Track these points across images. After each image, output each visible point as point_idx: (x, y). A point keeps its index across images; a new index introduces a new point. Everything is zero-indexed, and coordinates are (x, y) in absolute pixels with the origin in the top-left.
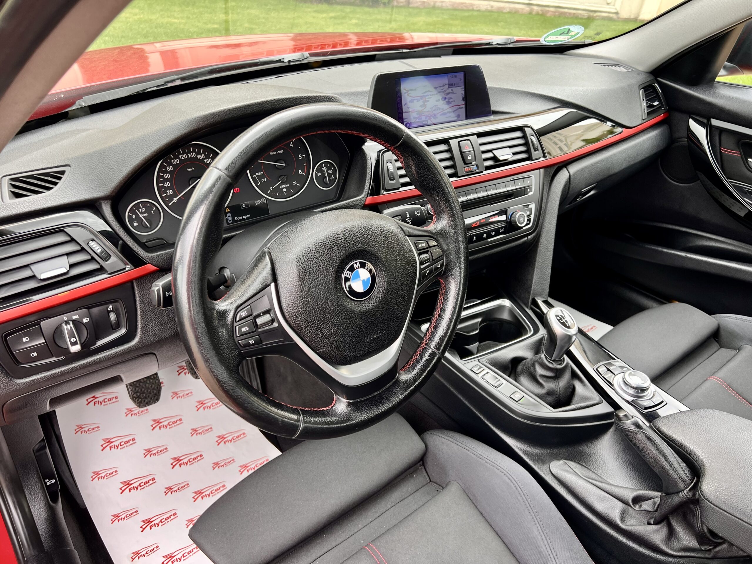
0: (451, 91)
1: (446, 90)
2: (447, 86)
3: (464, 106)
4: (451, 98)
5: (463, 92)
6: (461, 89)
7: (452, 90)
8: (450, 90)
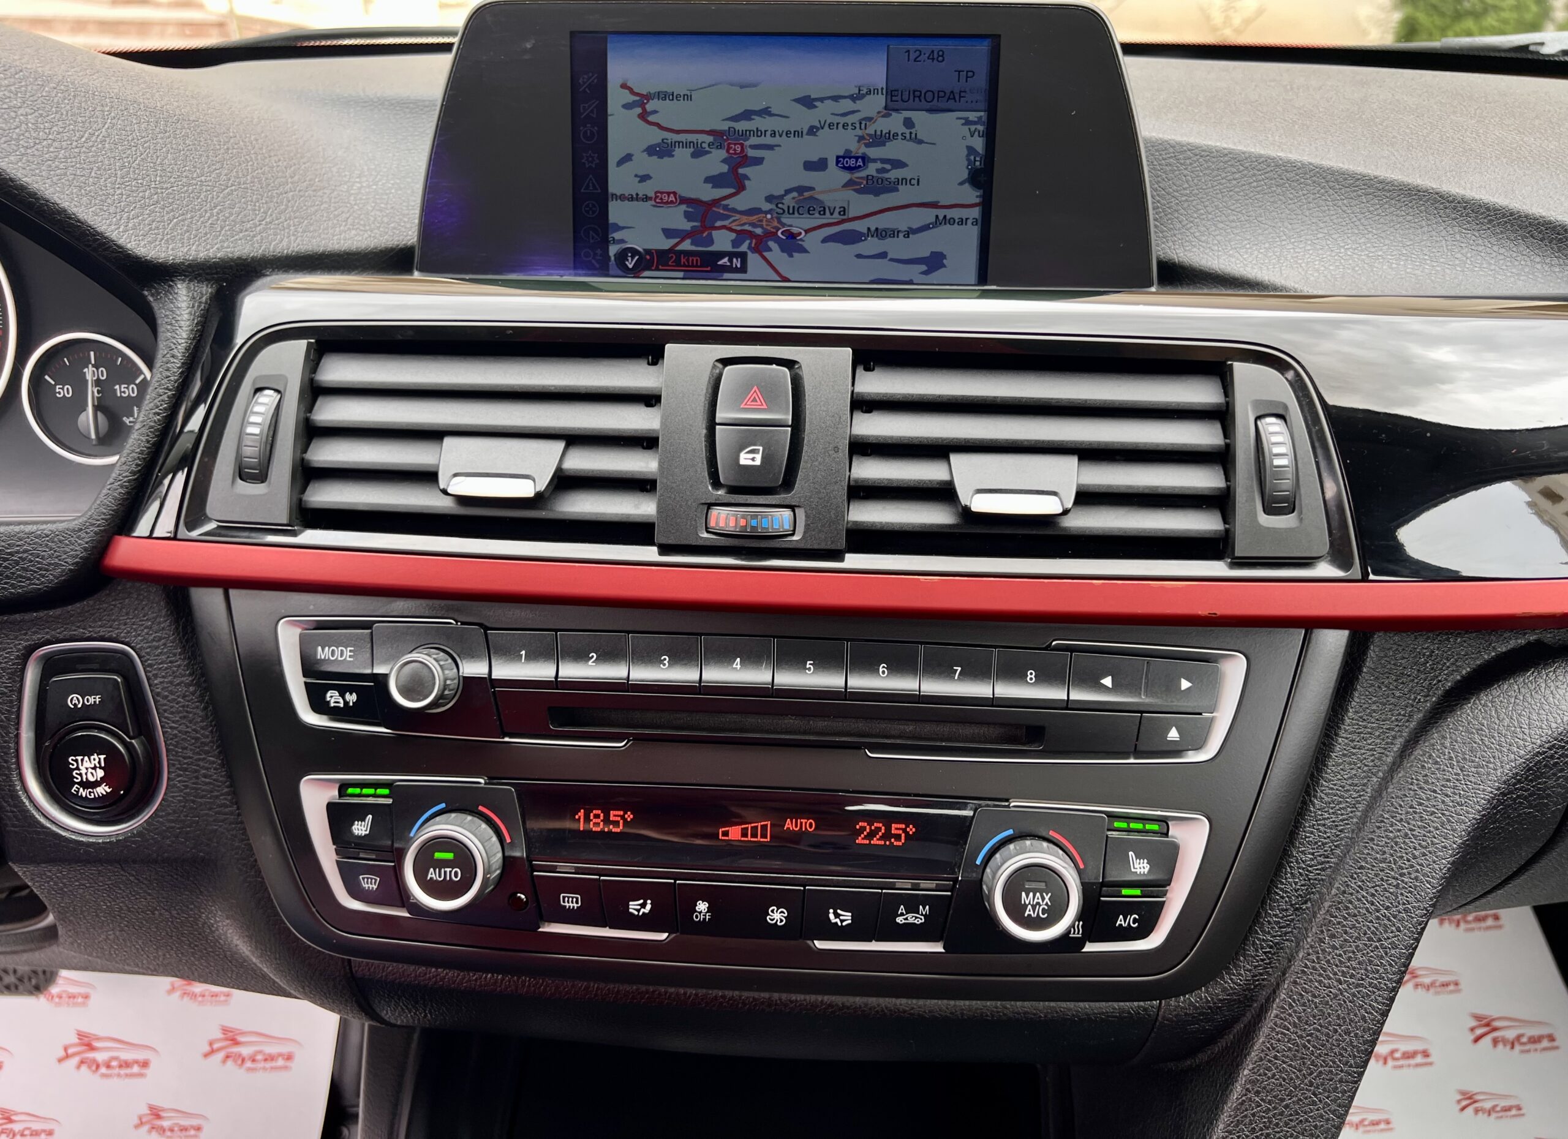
0: (901, 129)
1: (870, 119)
2: (880, 101)
3: (975, 213)
4: (898, 164)
5: (979, 144)
6: (967, 122)
7: (909, 123)
8: (894, 123)
